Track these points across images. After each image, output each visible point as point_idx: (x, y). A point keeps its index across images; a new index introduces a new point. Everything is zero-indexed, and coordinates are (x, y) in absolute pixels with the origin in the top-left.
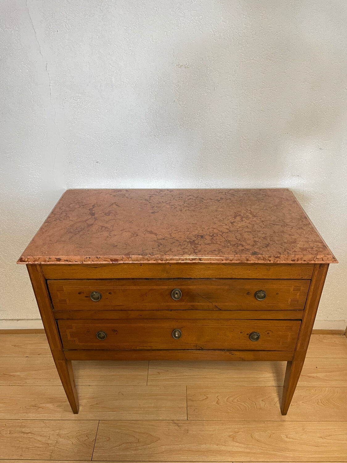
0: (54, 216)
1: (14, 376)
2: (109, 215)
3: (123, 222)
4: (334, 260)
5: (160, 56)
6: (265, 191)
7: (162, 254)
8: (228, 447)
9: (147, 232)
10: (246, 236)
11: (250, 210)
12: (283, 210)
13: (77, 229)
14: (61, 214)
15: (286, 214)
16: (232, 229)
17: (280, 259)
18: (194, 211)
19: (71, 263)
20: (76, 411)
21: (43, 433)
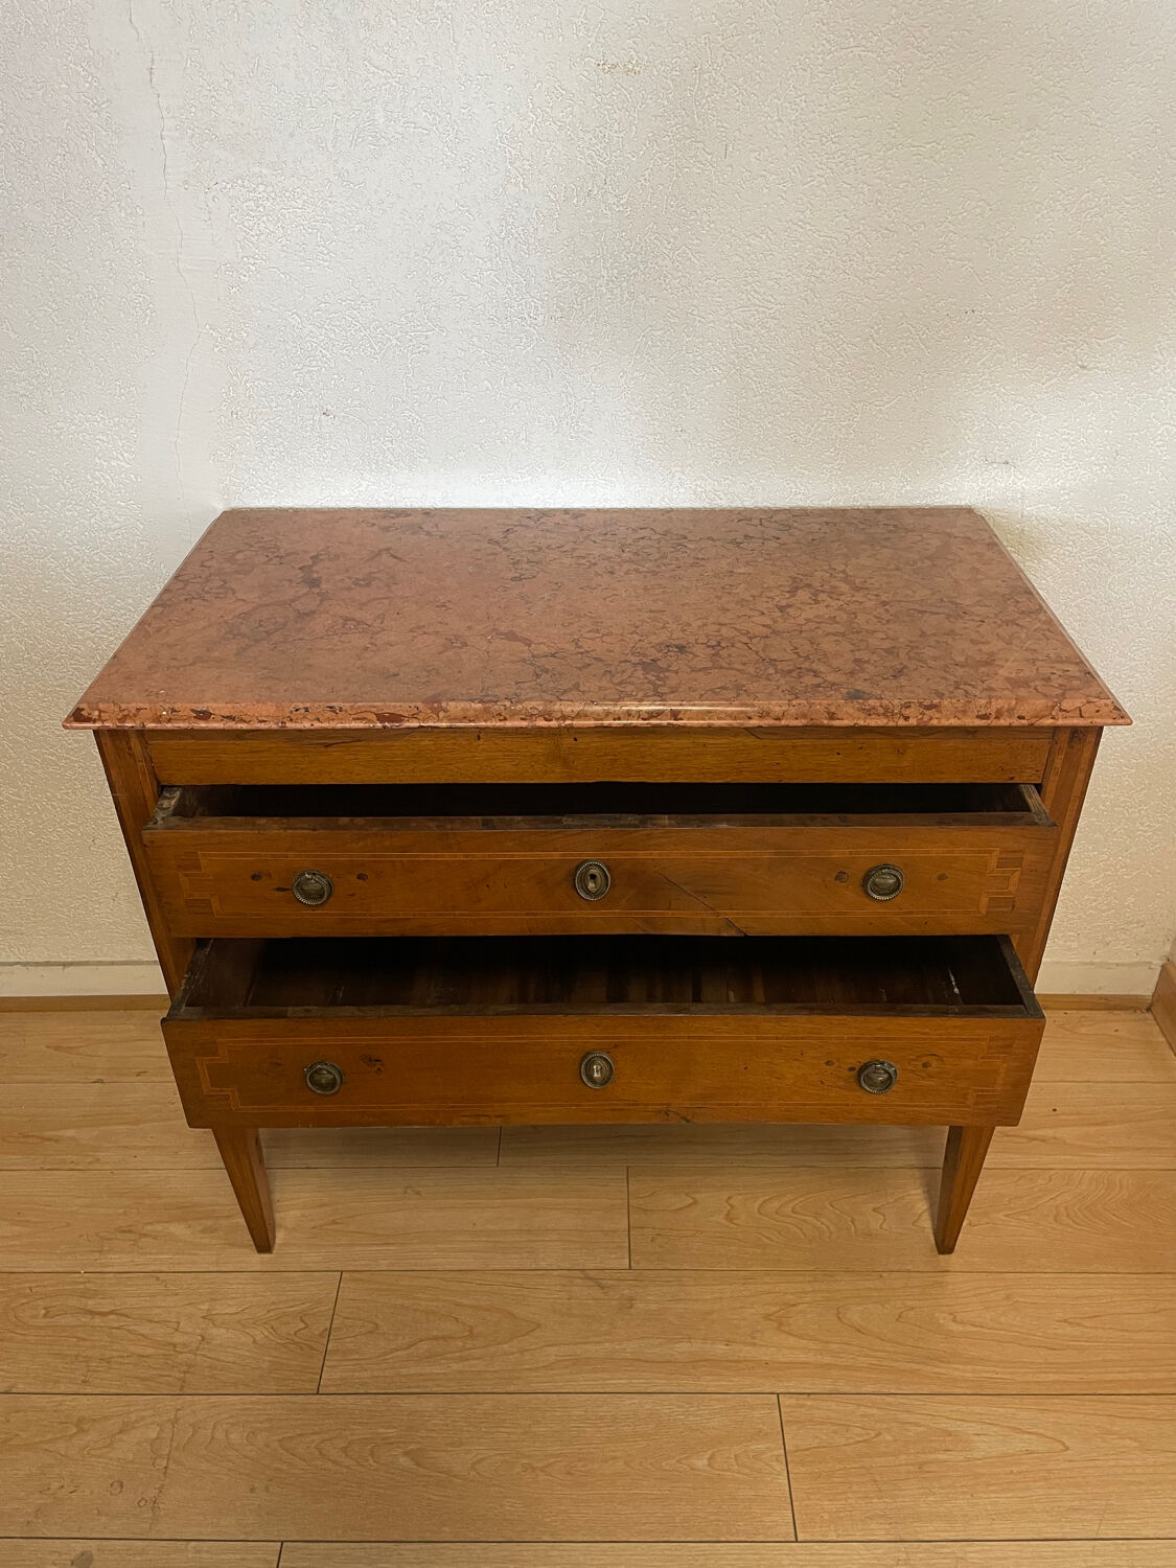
0: (183, 589)
1: (56, 1141)
2: (368, 585)
3: (414, 606)
4: (1120, 716)
5: (540, 31)
6: (894, 513)
7: (548, 697)
8: (764, 1349)
9: (497, 634)
10: (827, 645)
11: (844, 572)
12: (954, 570)
13: (260, 625)
14: (207, 580)
15: (962, 582)
16: (781, 626)
17: (940, 712)
18: (655, 573)
19: (244, 726)
20: (264, 1244)
21: (157, 1311)
